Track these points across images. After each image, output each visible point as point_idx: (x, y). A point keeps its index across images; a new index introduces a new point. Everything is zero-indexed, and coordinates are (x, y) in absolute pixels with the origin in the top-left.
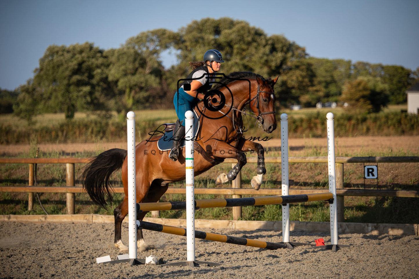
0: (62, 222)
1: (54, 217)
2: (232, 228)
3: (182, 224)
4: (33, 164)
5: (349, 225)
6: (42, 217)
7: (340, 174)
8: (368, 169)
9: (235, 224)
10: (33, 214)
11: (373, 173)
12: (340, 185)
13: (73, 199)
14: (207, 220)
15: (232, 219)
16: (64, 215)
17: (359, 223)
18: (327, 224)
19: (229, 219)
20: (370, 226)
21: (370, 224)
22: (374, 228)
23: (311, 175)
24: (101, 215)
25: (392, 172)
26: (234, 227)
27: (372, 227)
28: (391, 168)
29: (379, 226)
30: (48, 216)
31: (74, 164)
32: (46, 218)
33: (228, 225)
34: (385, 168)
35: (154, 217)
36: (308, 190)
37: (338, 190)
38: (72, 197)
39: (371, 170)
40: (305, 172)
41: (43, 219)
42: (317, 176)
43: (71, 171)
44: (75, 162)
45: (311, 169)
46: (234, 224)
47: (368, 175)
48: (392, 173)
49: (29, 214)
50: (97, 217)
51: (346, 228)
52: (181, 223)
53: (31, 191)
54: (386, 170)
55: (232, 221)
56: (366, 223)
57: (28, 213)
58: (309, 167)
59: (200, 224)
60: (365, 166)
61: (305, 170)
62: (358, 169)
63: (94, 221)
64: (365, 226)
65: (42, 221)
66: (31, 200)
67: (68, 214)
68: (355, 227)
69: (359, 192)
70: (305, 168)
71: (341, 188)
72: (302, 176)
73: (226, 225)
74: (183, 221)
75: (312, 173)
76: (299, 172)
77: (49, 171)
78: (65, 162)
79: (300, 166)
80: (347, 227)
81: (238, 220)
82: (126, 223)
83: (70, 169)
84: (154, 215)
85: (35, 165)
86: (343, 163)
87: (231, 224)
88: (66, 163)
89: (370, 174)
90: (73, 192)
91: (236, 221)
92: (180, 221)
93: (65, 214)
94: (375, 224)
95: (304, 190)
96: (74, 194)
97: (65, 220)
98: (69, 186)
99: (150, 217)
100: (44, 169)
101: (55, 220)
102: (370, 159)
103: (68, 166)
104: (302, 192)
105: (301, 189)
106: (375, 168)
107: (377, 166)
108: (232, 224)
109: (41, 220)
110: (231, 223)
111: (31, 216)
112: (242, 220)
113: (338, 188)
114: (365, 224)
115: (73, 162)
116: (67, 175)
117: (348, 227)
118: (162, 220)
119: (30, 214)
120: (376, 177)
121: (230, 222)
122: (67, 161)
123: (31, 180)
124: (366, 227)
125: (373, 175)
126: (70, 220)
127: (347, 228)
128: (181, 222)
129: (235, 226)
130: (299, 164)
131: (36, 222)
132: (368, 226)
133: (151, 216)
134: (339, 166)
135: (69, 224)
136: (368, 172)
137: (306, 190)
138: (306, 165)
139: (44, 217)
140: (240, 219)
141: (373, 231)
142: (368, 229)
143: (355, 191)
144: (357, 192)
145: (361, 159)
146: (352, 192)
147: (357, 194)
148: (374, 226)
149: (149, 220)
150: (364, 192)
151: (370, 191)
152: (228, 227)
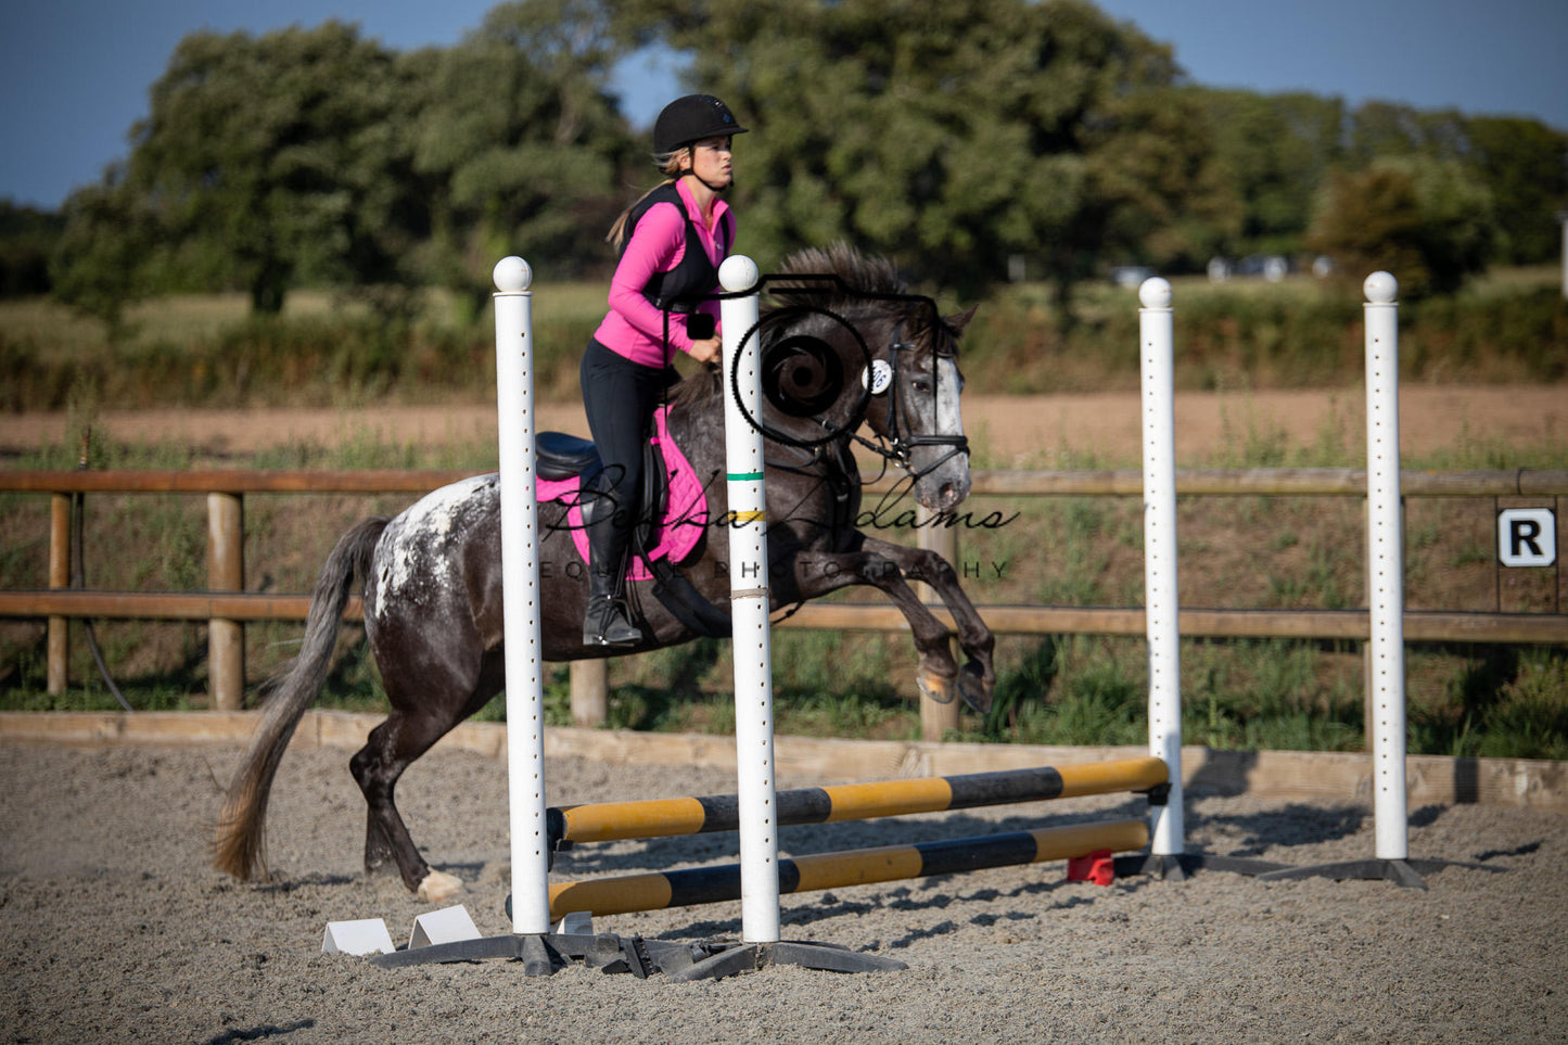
0: (191, 744)
1: (157, 721)
3: (702, 756)
4: (67, 495)
5: (1430, 765)
6: (107, 721)
8: (1515, 525)
9: (932, 760)
10: (67, 709)
11: (1537, 540)
13: (237, 647)
14: (810, 740)
15: (919, 734)
16: (200, 716)
18: (1332, 761)
19: (904, 738)
20: (1520, 773)
21: (1522, 765)
22: (1538, 779)
23: (1258, 545)
24: (356, 717)
26: (926, 772)
27: (1531, 776)
29: (1562, 773)
30: (131, 717)
31: (238, 496)
32: (121, 727)
33: (901, 762)
35: (582, 725)
36: (1250, 615)
38: (234, 638)
39: (1525, 530)
40: (1230, 533)
41: (110, 731)
42: (1280, 551)
43: (228, 525)
44: (245, 485)
45: (1254, 519)
46: (925, 757)
47: (1516, 551)
49: (52, 708)
50: (338, 721)
51: (1416, 781)
52: (697, 754)
53: (60, 610)
55: (916, 748)
56: (1509, 756)
57: (48, 703)
58: (1248, 515)
60: (1499, 512)
61: (1227, 525)
62: (1457, 522)
63: (325, 740)
64: (1501, 771)
65: (106, 741)
66: (61, 648)
67: (215, 708)
68: (1455, 776)
69: (1472, 625)
70: (1231, 517)
72: (1217, 553)
73: (893, 763)
74: (708, 745)
75: (1259, 539)
76: (1204, 533)
77: (139, 524)
78: (204, 485)
79: (1208, 507)
80: (1418, 775)
81: (945, 740)
82: (461, 751)
83: (223, 519)
84: (584, 716)
85: (75, 498)
87: (913, 760)
88: (208, 492)
89: (1524, 546)
90: (236, 614)
91: (935, 746)
92: (692, 742)
93: (205, 708)
94: (1546, 765)
96: (240, 624)
97: (204, 735)
98: (221, 587)
99: (566, 724)
100: (121, 516)
101: (158, 736)
102: (1526, 480)
103: (216, 505)
104: (1221, 622)
106: (1544, 518)
107: (1554, 511)
108: (919, 759)
109: (100, 733)
110: (913, 753)
111: (60, 716)
112: (959, 739)
114: (1502, 764)
115: (236, 487)
116: (212, 542)
117: (1424, 774)
118: (618, 738)
119: (57, 705)
120: (1547, 557)
121: (909, 748)
122: (211, 484)
123: (60, 564)
124: (1506, 775)
125: (1536, 550)
126: (223, 736)
127: (1421, 780)
128: (699, 749)
129: (932, 768)
130: (1204, 500)
131: (81, 744)
132: (1513, 772)
133: (569, 719)
135: (221, 751)
136: (1516, 538)
138: (1232, 507)
139: (113, 720)
140: (952, 738)
141: (1534, 796)
142: (1512, 786)
143: (1456, 619)
144: (1464, 627)
145: (1483, 481)
146: (1444, 624)
147: (1463, 631)
148: (1542, 771)
149: (561, 739)
150: (1494, 624)
151: (1522, 619)
152: (902, 771)
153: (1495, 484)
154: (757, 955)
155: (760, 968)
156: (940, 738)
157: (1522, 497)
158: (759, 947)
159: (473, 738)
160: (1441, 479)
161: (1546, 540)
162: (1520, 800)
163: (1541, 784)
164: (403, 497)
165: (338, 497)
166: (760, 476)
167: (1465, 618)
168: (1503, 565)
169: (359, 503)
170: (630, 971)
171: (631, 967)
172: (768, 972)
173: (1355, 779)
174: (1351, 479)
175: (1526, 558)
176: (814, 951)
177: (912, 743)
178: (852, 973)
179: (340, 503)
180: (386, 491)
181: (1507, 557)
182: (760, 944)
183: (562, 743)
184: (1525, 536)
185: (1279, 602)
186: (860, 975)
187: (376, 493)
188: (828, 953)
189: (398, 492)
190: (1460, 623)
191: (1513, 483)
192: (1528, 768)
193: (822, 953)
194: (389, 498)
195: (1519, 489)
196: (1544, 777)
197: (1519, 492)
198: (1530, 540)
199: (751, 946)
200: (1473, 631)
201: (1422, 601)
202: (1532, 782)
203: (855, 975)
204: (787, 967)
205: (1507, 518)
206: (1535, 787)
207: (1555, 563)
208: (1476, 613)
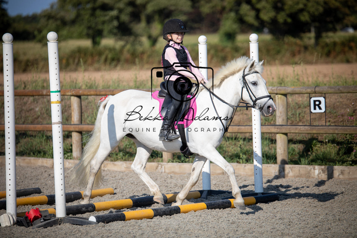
2: (161, 171)
3: (105, 167)
5: (293, 167)
7: (283, 108)
8: (315, 101)
9: (165, 167)
11: (320, 105)
12: (283, 120)
15: (162, 161)
17: (305, 166)
18: (267, 166)
19: (159, 161)
20: (316, 169)
21: (317, 167)
22: (321, 171)
25: (353, 103)
26: (163, 171)
27: (319, 170)
28: (354, 99)
33: (157, 168)
34: (348, 99)
35: (75, 159)
36: (246, 127)
37: (280, 127)
39: (317, 103)
46: (163, 167)
47: (315, 109)
48: (353, 105)
51: (289, 171)
54: (348, 101)
55: (161, 164)
56: (313, 165)
59: (125, 167)
60: (310, 98)
64: (311, 169)
68: (299, 170)
69: (303, 129)
71: (283, 124)
73: (155, 168)
74: (107, 164)
80: (290, 170)
81: (168, 162)
84: (76, 157)
86: (285, 95)
87: (160, 167)
89: (317, 107)
91: (166, 163)
95: (242, 127)
99: (71, 159)
102: (317, 89)
104: (239, 129)
105: (239, 126)
106: (322, 99)
107: (325, 98)
108: (162, 167)
110: (160, 165)
112: (173, 162)
113: (281, 124)
114: (311, 167)
117: (291, 170)
120: (323, 110)
121: (159, 164)
124: (312, 170)
125: (320, 108)
127: (291, 171)
128: (105, 165)
129: (165, 170)
132: (314, 169)
134: (281, 98)
136: (315, 105)
137: (244, 127)
140: (170, 161)
141: (320, 175)
142: (314, 173)
143: (299, 127)
144: (301, 129)
145: (306, 90)
146: (296, 128)
147: (301, 131)
148: (322, 168)
149: (69, 163)
150: (309, 129)
151: (317, 127)
152: (157, 170)
153: (309, 90)
154: (59, 221)
155: (60, 225)
156: (167, 162)
157: (316, 93)
158: (60, 219)
159: (46, 163)
160: (295, 89)
161: (323, 106)
162: (316, 177)
163: (321, 172)
164: (40, 97)
165: (23, 97)
166: (59, 91)
167: (302, 127)
168: (312, 112)
169: (28, 99)
170: (24, 226)
171: (24, 224)
172: (62, 225)
173: (274, 171)
174: (271, 89)
175: (318, 110)
176: (74, 220)
177: (160, 163)
178: (82, 225)
179: (24, 99)
180: (36, 96)
181: (313, 110)
182: (60, 218)
183: (70, 164)
184: (317, 105)
185: (265, 123)
186: (85, 226)
187: (33, 96)
188: (77, 220)
189: (39, 95)
190: (300, 129)
191: (314, 90)
192: (318, 168)
193: (76, 220)
194: (37, 97)
195: (315, 91)
196: (322, 170)
197: (315, 92)
198: (318, 105)
199: (57, 218)
200: (304, 131)
201: (303, 123)
202: (319, 172)
203: (84, 226)
204: (67, 224)
205: (312, 100)
206: (320, 173)
207: (325, 112)
208: (305, 126)
